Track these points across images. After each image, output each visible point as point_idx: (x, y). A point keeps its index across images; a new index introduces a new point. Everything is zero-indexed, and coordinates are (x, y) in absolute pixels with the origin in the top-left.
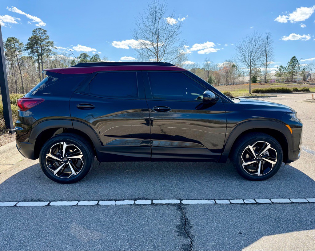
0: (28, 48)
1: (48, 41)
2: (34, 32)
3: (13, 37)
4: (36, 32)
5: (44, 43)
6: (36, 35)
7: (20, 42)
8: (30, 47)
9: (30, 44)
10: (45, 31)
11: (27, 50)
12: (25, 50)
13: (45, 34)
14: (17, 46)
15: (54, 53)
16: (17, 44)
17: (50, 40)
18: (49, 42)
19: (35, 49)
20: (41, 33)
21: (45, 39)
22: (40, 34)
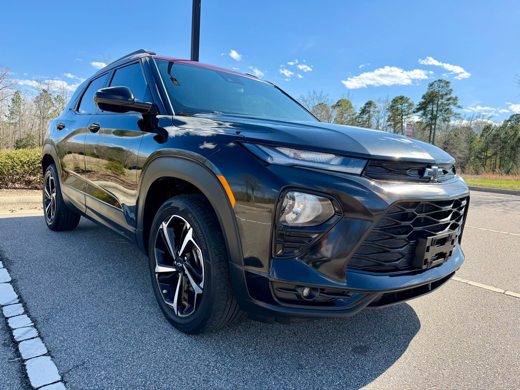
0: (418, 110)
1: (449, 96)
2: (431, 85)
3: (402, 95)
4: (433, 86)
5: (443, 101)
6: (433, 90)
7: (410, 101)
8: (423, 107)
9: (424, 103)
10: (448, 82)
11: (417, 112)
12: (414, 112)
13: (448, 86)
14: (405, 108)
15: (456, 114)
16: (406, 105)
17: (453, 95)
18: (450, 99)
19: (429, 110)
20: (441, 86)
21: (446, 94)
22: (439, 87)
